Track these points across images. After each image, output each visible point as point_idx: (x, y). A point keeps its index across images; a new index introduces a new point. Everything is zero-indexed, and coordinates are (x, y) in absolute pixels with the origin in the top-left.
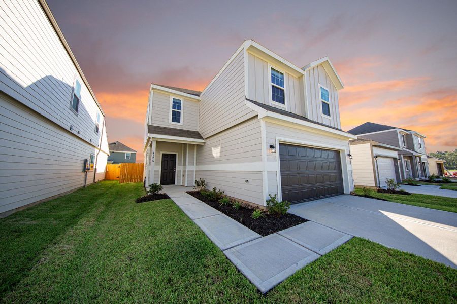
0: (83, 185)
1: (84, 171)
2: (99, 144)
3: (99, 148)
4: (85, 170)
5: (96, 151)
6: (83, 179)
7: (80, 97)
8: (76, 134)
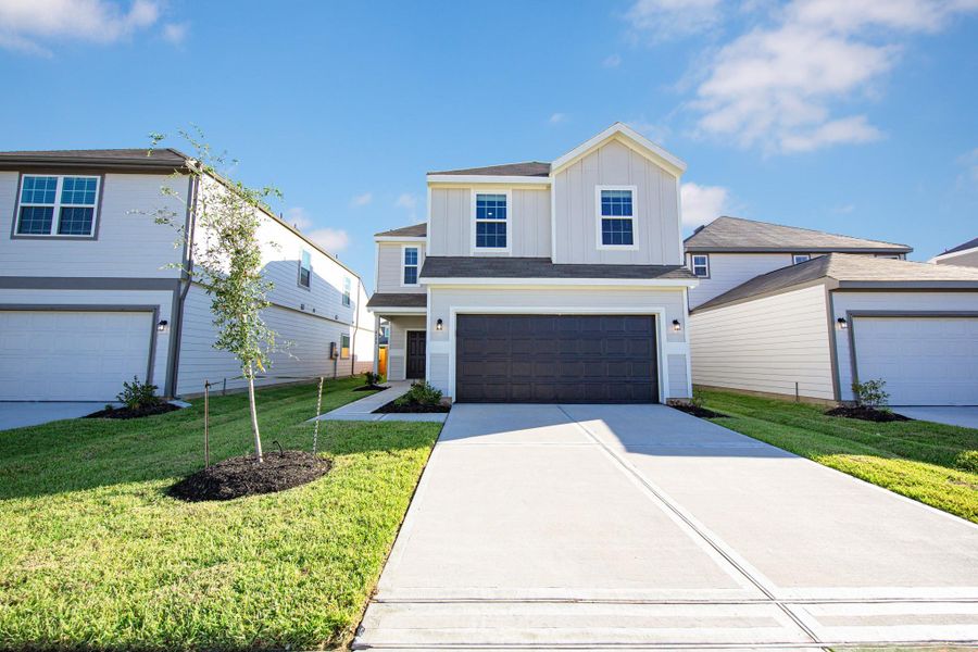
0: (332, 376)
1: (331, 358)
2: (355, 320)
3: (355, 324)
4: (333, 356)
5: (352, 330)
6: (332, 368)
7: (311, 268)
8: (311, 312)
